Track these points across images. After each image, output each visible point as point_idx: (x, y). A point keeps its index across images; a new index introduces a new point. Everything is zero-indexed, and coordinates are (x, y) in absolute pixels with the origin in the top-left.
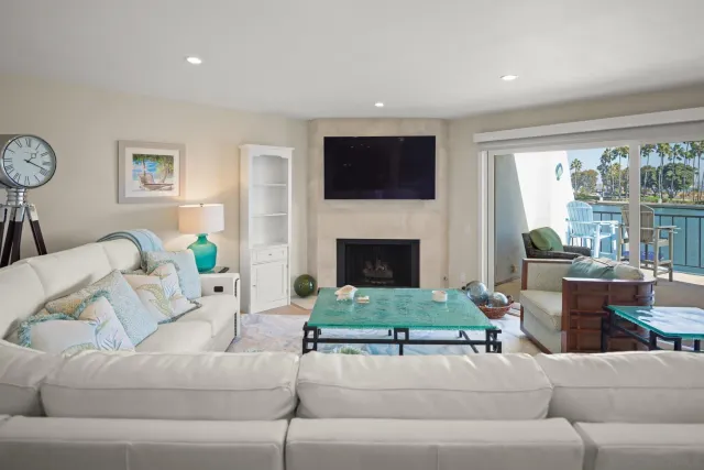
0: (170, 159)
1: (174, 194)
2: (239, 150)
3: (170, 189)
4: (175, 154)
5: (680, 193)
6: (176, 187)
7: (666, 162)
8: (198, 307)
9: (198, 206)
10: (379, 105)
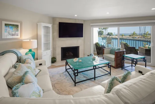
0: (17, 26)
1: (19, 37)
2: (37, 24)
3: (18, 35)
4: (19, 24)
5: (102, 35)
6: (19, 35)
7: (100, 30)
8: (41, 71)
9: (29, 40)
10: (76, 16)
